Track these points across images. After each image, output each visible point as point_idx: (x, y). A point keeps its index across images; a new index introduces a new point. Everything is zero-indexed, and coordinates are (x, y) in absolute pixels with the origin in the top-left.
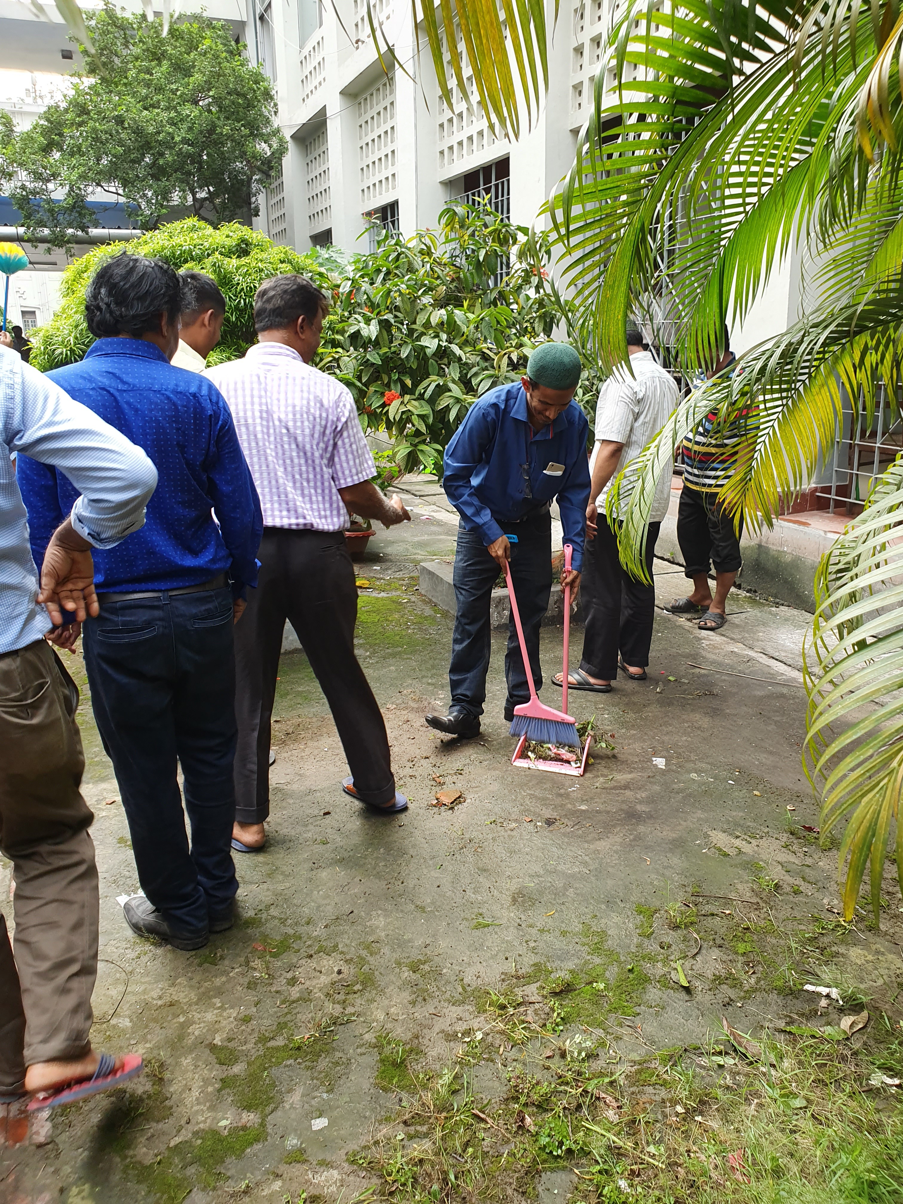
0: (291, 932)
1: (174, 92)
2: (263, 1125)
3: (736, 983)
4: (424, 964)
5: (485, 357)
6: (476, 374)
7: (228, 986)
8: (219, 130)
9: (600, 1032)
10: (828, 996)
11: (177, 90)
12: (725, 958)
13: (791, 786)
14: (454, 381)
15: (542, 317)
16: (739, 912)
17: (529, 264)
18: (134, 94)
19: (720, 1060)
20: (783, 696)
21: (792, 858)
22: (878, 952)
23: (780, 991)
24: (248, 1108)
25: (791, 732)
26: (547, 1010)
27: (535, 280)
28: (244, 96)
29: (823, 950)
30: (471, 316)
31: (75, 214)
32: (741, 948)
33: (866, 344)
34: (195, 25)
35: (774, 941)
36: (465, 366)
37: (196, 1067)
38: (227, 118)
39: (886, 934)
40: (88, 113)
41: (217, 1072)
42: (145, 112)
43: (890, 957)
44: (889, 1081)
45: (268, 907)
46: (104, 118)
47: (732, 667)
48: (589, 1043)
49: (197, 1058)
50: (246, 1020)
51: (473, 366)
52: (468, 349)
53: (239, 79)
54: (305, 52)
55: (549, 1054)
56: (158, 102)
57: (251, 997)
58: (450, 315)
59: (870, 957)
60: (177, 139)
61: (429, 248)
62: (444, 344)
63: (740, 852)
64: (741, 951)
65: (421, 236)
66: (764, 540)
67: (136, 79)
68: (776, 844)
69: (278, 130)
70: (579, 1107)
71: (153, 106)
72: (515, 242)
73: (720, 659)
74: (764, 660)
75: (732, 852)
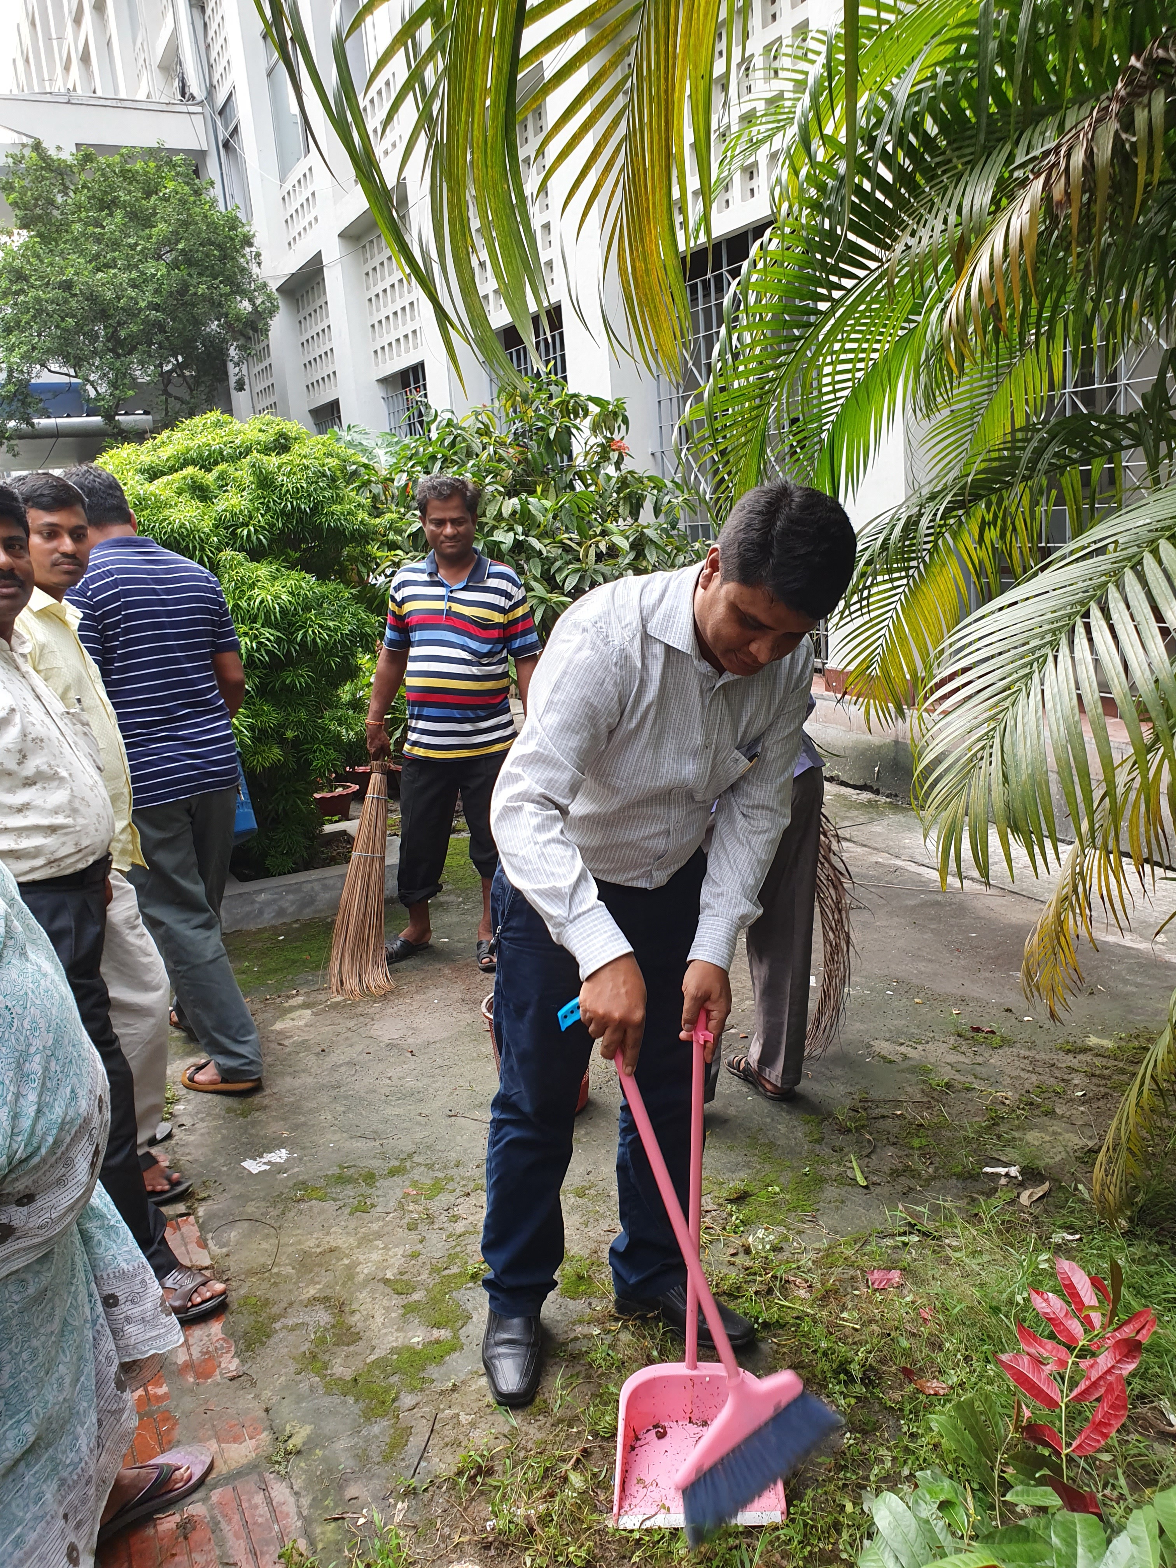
0: (440, 1175)
1: (133, 247)
2: (456, 1337)
3: (914, 1174)
4: (590, 1188)
5: (567, 549)
6: (560, 569)
7: (386, 1229)
8: (192, 290)
9: (782, 1229)
10: (1007, 1175)
11: (136, 244)
12: (901, 1153)
13: (954, 991)
14: (535, 579)
15: (628, 498)
16: (910, 1112)
17: (605, 437)
18: (82, 253)
19: (905, 1239)
20: (938, 903)
21: (962, 1058)
22: (1054, 1133)
23: (958, 1176)
24: (437, 1326)
25: (949, 938)
26: (724, 1215)
27: (614, 456)
28: (220, 247)
29: (999, 1137)
30: (548, 504)
31: (16, 404)
32: (916, 1143)
33: (983, 518)
34: (152, 165)
35: (949, 1134)
36: (547, 562)
37: (374, 1299)
38: (200, 274)
39: (1062, 1116)
40: (26, 279)
41: (397, 1300)
42: (100, 275)
43: (1067, 1136)
44: (1070, 1237)
45: (410, 1156)
46: (48, 284)
47: (878, 879)
48: (772, 1237)
49: (373, 1291)
50: (415, 1256)
51: (556, 560)
52: (547, 541)
53: (213, 226)
54: (288, 186)
55: (732, 1251)
56: (114, 260)
57: (414, 1236)
58: (525, 504)
59: (1048, 1138)
60: (143, 304)
61: (486, 426)
62: (521, 538)
63: (905, 1057)
64: (916, 1145)
65: (477, 414)
66: (901, 735)
67: (83, 234)
68: (944, 1047)
69: (265, 285)
70: (770, 1291)
71: (107, 266)
72: (586, 413)
73: (864, 871)
74: (913, 868)
75: (898, 1058)
